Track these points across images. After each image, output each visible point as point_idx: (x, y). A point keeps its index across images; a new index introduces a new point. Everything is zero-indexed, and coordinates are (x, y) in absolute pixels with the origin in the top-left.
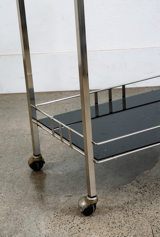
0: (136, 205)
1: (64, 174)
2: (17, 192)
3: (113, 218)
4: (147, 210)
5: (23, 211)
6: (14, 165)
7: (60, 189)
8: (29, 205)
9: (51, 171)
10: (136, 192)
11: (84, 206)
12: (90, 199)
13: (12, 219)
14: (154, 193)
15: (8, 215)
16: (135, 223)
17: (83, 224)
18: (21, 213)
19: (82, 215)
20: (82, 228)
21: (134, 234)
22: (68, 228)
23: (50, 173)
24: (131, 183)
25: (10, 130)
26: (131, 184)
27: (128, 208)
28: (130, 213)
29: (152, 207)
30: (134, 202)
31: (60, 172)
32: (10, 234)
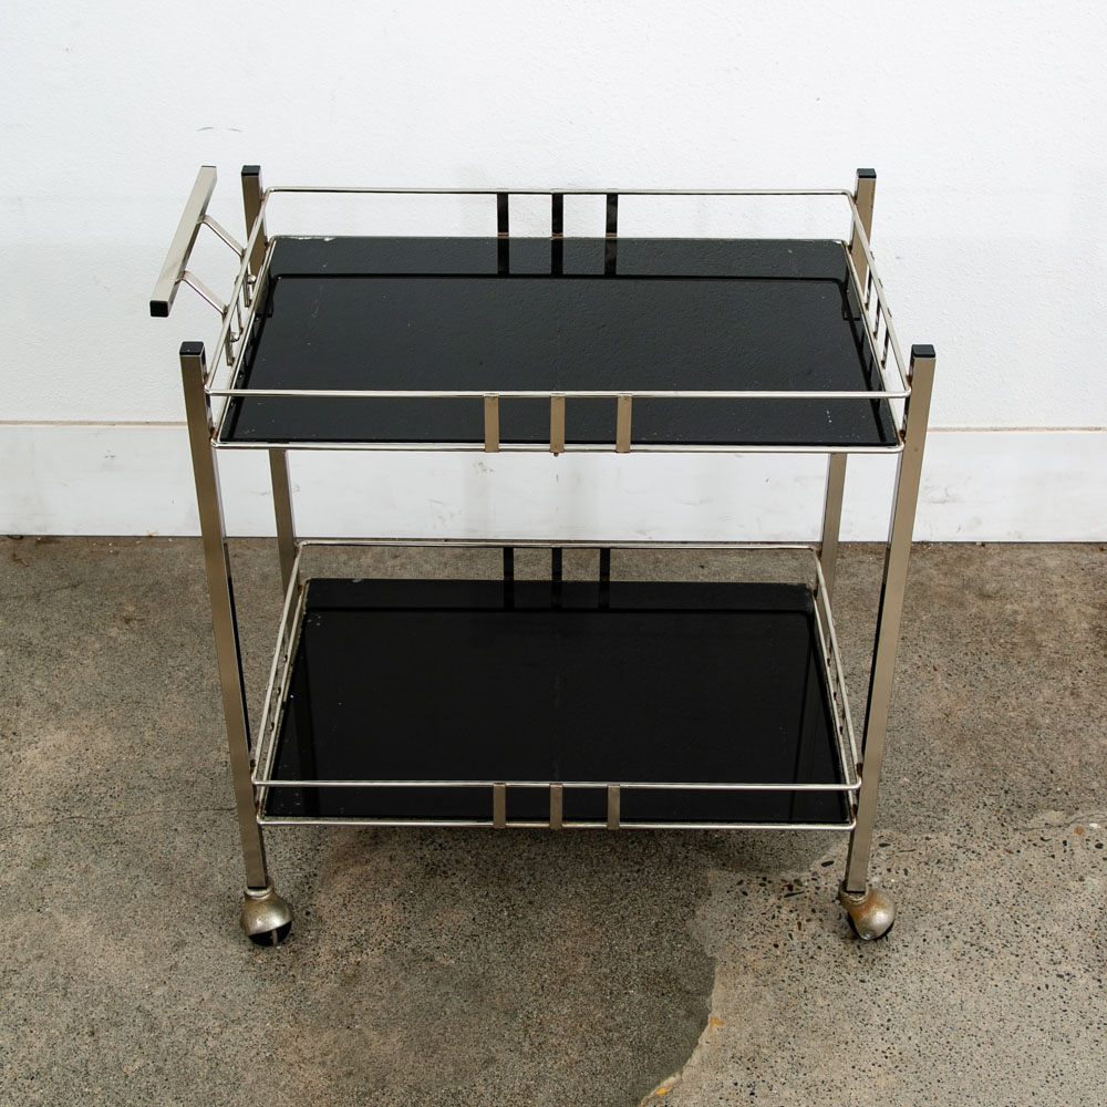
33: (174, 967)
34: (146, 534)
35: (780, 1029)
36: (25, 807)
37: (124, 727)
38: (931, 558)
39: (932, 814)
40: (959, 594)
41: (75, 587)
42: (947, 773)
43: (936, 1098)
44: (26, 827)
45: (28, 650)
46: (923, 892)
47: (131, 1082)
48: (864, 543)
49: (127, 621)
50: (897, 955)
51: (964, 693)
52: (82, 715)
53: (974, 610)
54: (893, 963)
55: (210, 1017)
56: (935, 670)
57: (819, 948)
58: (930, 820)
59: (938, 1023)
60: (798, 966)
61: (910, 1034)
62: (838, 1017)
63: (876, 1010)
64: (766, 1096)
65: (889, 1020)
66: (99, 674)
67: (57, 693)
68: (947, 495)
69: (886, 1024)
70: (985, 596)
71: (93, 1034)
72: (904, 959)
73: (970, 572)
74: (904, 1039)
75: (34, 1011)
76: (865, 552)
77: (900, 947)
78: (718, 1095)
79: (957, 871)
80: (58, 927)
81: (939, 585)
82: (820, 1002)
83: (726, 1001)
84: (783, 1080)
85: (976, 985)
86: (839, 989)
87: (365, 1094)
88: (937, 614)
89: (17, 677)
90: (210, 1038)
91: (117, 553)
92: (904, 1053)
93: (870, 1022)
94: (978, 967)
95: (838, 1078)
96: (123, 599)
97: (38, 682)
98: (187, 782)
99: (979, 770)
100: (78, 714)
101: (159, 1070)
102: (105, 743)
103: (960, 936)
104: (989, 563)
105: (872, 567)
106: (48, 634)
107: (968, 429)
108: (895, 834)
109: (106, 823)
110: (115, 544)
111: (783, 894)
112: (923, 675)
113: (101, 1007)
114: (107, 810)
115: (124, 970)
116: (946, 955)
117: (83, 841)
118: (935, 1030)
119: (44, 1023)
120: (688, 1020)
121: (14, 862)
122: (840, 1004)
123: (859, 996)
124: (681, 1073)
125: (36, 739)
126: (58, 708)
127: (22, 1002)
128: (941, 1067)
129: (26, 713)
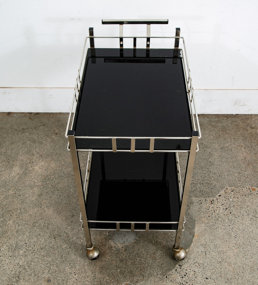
1: (123, 249)
7: (120, 273)
23: (112, 245)
24: (175, 267)
31: (120, 246)
33: (72, 221)
34: (60, 112)
35: (211, 238)
36: (36, 181)
37: (57, 161)
38: (239, 118)
39: (243, 183)
40: (246, 128)
41: (44, 125)
42: (246, 173)
43: (248, 255)
44: (36, 186)
45: (34, 141)
46: (242, 203)
47: (64, 250)
48: (224, 115)
49: (56, 134)
50: (237, 219)
51: (249, 152)
52: (48, 158)
53: (250, 132)
54: (236, 221)
55: (81, 234)
56: (242, 147)
57: (219, 217)
58: (242, 185)
59: (247, 236)
60: (214, 222)
61: (241, 239)
62: (224, 235)
63: (233, 233)
64: (209, 255)
65: (236, 235)
66: (51, 147)
67: (41, 152)
68: (244, 104)
69: (235, 236)
70: (252, 128)
71: (55, 238)
72: (239, 220)
73: (248, 122)
74: (240, 240)
75: (41, 232)
76: (224, 117)
77: (238, 217)
78: (198, 254)
79: (249, 198)
80: (45, 211)
81: (242, 125)
82: (220, 231)
83: (198, 230)
84: (212, 250)
85: (255, 226)
86: (224, 228)
87: (117, 254)
88: (241, 133)
89: (32, 148)
90: (81, 239)
91: (53, 117)
92: (240, 244)
93: (232, 236)
94: (255, 222)
95: (225, 250)
96: (55, 128)
97: (37, 150)
98: (72, 175)
99: (253, 172)
100: (47, 157)
101: (70, 247)
102: (53, 165)
103: (251, 214)
104: (253, 120)
105: (226, 121)
106: (39, 137)
107: (250, 90)
108: (235, 188)
109: (54, 185)
110: (52, 115)
111: (210, 204)
112: (239, 148)
113: (56, 232)
114: (55, 182)
115: (61, 222)
116: (248, 219)
117: (50, 190)
118: (247, 238)
119: (43, 235)
120: (190, 235)
121: (34, 195)
122: (225, 231)
123: (229, 229)
124: (189, 249)
125: (37, 164)
126: (42, 156)
127: (38, 230)
128: (248, 247)
129: (35, 157)
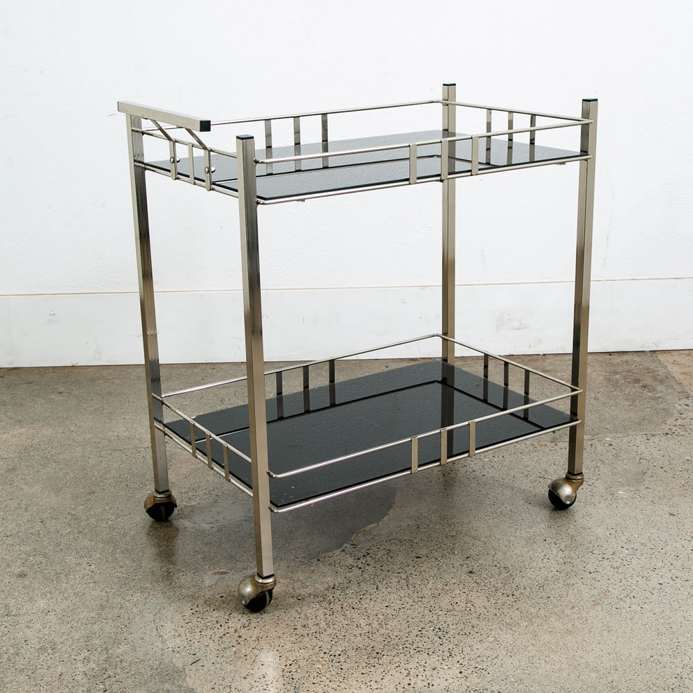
0: (349, 591)
1: (213, 529)
2: (121, 563)
3: (304, 617)
4: (368, 601)
5: (132, 601)
6: (118, 508)
7: (204, 559)
8: (143, 590)
9: (189, 523)
10: (350, 567)
11: (249, 594)
12: (261, 581)
13: (110, 616)
14: (383, 568)
15: (102, 607)
16: (344, 626)
17: (246, 629)
18: (128, 605)
19: (246, 611)
20: (244, 637)
21: (343, 648)
22: (218, 635)
23: (186, 526)
24: (340, 547)
25: (113, 438)
26: (340, 550)
27: (333, 597)
28: (337, 607)
29: (378, 596)
30: (346, 585)
31: (205, 525)
32: (104, 647)
34: (71, 365)
35: (433, 507)
37: (59, 426)
49: (60, 393)
52: (35, 423)
64: (426, 528)
78: (398, 529)
83: (403, 500)
84: (435, 523)
93: (484, 503)
98: (95, 442)
100: (32, 423)
101: (80, 532)
102: (47, 431)
106: (14, 398)
109: (49, 456)
110: (53, 369)
113: (47, 514)
115: (60, 502)
119: (14, 520)
120: (381, 506)
124: (378, 523)
126: (20, 421)
